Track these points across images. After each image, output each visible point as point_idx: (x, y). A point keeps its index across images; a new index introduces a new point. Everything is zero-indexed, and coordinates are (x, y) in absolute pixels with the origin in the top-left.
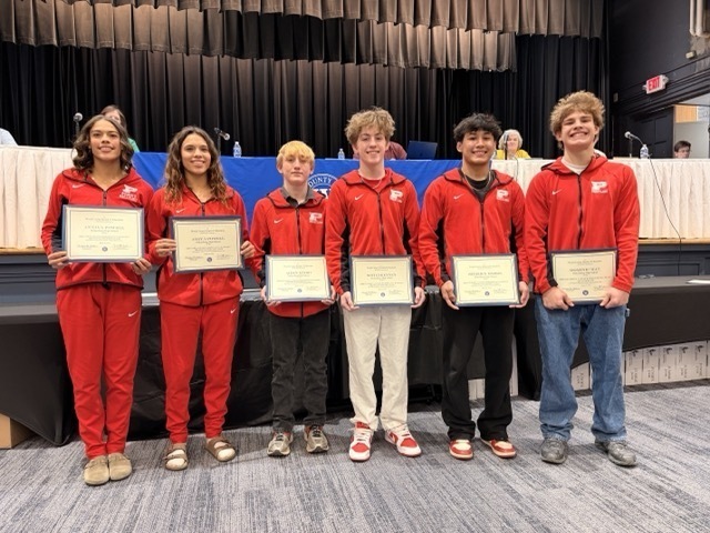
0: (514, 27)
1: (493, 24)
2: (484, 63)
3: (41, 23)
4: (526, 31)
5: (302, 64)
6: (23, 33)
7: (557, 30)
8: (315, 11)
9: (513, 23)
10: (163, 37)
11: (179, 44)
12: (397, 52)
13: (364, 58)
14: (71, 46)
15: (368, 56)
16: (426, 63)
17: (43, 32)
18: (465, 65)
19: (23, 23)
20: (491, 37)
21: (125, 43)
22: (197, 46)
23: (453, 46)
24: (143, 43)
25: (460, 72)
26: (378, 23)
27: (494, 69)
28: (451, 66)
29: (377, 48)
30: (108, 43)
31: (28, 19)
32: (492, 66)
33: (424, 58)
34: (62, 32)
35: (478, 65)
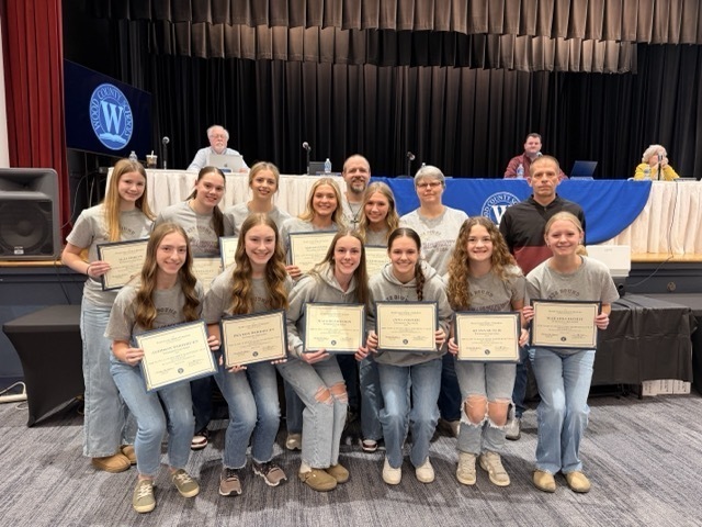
0: (647, 37)
1: (627, 34)
2: (605, 65)
3: (213, 38)
4: (658, 41)
6: (197, 47)
7: (689, 39)
8: (461, 27)
9: (647, 33)
10: (315, 48)
11: (328, 55)
12: (523, 57)
13: (492, 63)
14: (236, 58)
15: (495, 61)
16: (550, 67)
17: (214, 46)
18: (587, 68)
19: (197, 38)
21: (282, 55)
22: (343, 56)
23: (576, 50)
24: (297, 54)
25: (582, 74)
27: (615, 71)
28: (573, 69)
29: (504, 54)
30: (267, 54)
32: (613, 68)
33: (548, 61)
34: (230, 47)
35: (599, 68)
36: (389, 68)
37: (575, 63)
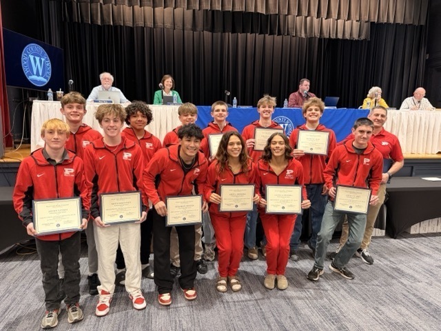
0: (374, 19)
1: (363, 17)
2: (351, 34)
3: (104, 12)
4: (381, 21)
6: (95, 18)
7: (400, 20)
8: (261, 10)
9: (374, 17)
10: (171, 20)
11: (179, 25)
12: (301, 29)
13: (282, 32)
14: (121, 26)
15: (284, 31)
16: (317, 35)
17: (105, 17)
18: (340, 36)
19: (95, 12)
21: (149, 23)
22: (189, 25)
23: (333, 25)
24: (159, 24)
25: (337, 40)
27: (357, 39)
28: (332, 37)
29: (290, 27)
30: (141, 24)
31: (97, 9)
32: (355, 37)
33: (316, 31)
34: (116, 18)
35: (347, 36)
36: (219, 34)
37: (333, 33)
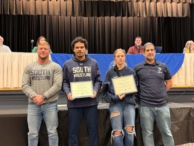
0: (189, 1)
2: (177, 14)
3: (18, 7)
5: (107, 18)
6: (12, 11)
12: (143, 12)
13: (130, 15)
14: (27, 15)
15: (132, 14)
16: (154, 15)
17: (18, 10)
18: (170, 15)
19: (12, 8)
20: (180, 5)
21: (45, 13)
22: (70, 13)
24: (51, 13)
25: (168, 18)
26: (136, 2)
27: (181, 16)
28: (164, 16)
29: (135, 11)
30: (39, 13)
31: (13, 6)
32: (180, 15)
33: (153, 13)
34: (25, 10)
35: (175, 15)
37: (165, 14)
